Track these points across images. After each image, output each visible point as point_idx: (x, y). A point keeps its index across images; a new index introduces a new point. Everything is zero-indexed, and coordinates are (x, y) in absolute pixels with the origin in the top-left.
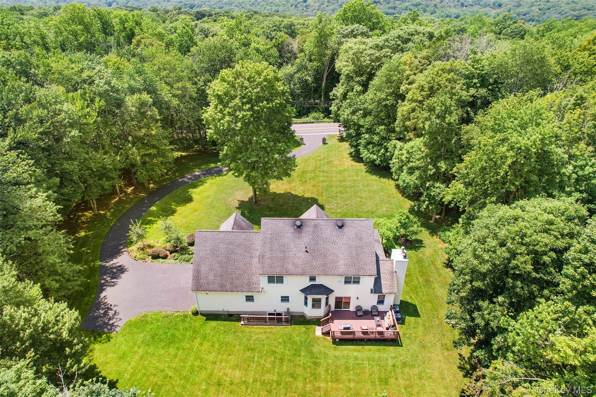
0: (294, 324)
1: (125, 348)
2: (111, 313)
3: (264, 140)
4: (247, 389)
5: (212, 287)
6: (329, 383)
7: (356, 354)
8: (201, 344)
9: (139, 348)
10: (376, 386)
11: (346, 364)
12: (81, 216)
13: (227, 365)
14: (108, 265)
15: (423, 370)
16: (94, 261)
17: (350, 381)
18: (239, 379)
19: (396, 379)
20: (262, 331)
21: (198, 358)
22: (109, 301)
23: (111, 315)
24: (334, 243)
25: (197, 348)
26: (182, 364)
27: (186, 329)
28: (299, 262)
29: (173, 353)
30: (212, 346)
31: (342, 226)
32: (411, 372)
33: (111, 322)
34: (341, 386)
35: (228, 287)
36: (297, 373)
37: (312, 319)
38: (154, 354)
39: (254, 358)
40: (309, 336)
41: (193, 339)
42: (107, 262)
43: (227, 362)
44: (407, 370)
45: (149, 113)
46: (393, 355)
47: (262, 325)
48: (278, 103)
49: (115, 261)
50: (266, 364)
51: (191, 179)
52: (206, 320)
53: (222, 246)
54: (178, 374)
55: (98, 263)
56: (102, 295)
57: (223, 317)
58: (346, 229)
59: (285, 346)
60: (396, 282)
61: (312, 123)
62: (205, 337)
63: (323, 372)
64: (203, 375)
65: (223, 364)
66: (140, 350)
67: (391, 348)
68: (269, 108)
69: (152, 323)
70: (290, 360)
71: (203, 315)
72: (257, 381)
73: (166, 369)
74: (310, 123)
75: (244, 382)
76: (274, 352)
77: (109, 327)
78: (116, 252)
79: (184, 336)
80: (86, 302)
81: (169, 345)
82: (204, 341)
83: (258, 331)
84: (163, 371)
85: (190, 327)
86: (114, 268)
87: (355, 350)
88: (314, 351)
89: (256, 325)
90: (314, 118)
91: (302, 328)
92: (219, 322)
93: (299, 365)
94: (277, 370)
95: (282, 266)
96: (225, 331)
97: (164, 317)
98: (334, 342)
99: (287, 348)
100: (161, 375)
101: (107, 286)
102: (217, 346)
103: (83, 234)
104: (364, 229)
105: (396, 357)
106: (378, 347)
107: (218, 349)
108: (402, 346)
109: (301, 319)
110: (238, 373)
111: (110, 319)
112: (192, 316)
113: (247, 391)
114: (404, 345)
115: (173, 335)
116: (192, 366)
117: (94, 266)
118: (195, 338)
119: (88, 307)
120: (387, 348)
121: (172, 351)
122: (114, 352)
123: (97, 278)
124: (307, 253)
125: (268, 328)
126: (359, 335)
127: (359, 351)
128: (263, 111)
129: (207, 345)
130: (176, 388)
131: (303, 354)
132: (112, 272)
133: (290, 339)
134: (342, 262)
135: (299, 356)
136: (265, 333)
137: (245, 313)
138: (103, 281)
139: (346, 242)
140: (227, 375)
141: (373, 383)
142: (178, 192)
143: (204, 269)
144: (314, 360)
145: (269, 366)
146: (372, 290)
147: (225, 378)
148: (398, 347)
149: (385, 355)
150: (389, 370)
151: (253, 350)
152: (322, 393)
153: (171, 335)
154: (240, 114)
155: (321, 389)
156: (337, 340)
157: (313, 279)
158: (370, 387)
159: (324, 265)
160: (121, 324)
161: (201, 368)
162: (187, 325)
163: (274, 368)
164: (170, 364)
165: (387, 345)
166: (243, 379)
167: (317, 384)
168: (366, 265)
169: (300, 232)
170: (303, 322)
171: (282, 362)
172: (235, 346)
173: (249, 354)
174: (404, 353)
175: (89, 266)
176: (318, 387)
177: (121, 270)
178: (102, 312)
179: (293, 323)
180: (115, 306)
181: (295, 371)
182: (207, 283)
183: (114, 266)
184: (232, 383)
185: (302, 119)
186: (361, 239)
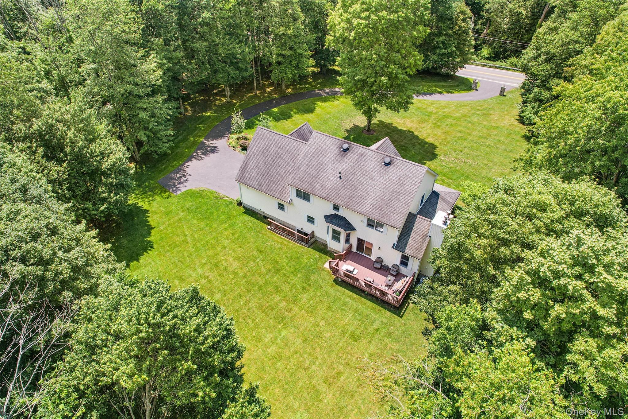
0: (312, 248)
1: (173, 208)
2: (183, 179)
3: (374, 56)
4: (233, 279)
5: (251, 182)
6: (303, 311)
7: (348, 300)
8: (226, 229)
9: (183, 212)
10: (344, 337)
11: (331, 304)
12: (217, 100)
13: (233, 254)
14: (207, 143)
15: (405, 350)
16: (200, 136)
17: (323, 318)
18: (233, 269)
19: (369, 342)
20: (280, 240)
21: (217, 239)
22: (189, 170)
23: (182, 180)
24: (372, 178)
25: (222, 231)
26: (202, 237)
27: (224, 213)
28: (328, 185)
29: (202, 226)
30: (233, 234)
31: (389, 164)
32: (390, 345)
33: (178, 186)
34: (312, 319)
35: (264, 187)
36: (282, 288)
37: (332, 252)
38: (189, 221)
39: (257, 259)
40: (317, 263)
41: (223, 222)
42: (208, 141)
43: (234, 251)
44: (387, 340)
45: (290, 11)
46: (385, 320)
47: (284, 236)
48: (402, 17)
49: (215, 141)
50: (263, 268)
51: (327, 93)
52: (244, 213)
53: (273, 149)
54: (194, 243)
55: (202, 139)
56: (187, 164)
57: (259, 216)
58: (391, 168)
59: (289, 262)
60: (424, 248)
61: (507, 69)
62: (232, 226)
63: (305, 299)
64: (211, 253)
65: (230, 252)
66: (182, 214)
67: (388, 314)
68: (390, 19)
69: (203, 198)
70: (284, 275)
71: (244, 207)
72: (245, 277)
73: (189, 235)
74: (504, 69)
75: (235, 273)
76: (277, 262)
77: (174, 189)
78: (220, 135)
79: (219, 217)
80: (173, 164)
81: (203, 219)
82: (230, 227)
83: (277, 239)
84: (186, 236)
85: (228, 213)
86: (209, 147)
87: (349, 297)
88: (312, 278)
89: (279, 234)
90: (512, 64)
91: (317, 254)
92: (252, 218)
93: (289, 283)
94: (267, 277)
95: (311, 184)
96: (251, 227)
97: (215, 197)
98: (336, 281)
99: (290, 264)
100: (182, 238)
101: (195, 158)
102: (236, 236)
103: (208, 114)
104: (411, 175)
105: (386, 324)
106: (375, 306)
107: (235, 239)
108: (401, 317)
109: (322, 247)
110: (235, 264)
111: (180, 183)
112: (236, 205)
113: (232, 280)
114: (404, 317)
115: (212, 214)
116: (207, 242)
117: (198, 140)
118: (225, 222)
119: (172, 169)
120: (383, 311)
121: (202, 224)
122: (165, 208)
123: (193, 150)
124: (339, 180)
125: (287, 241)
126: (361, 284)
127: (354, 299)
128: (380, 21)
129: (230, 231)
130: (185, 252)
131: (299, 275)
132: (206, 149)
133: (298, 258)
134: (370, 201)
135: (295, 276)
136: (282, 243)
137: (278, 221)
138: (195, 154)
139: (384, 182)
140: (226, 261)
141: (343, 333)
142: (306, 102)
143: (251, 164)
144: (305, 285)
145: (264, 270)
146: (394, 244)
147: (224, 262)
148: (396, 316)
149: (377, 316)
150: (369, 330)
151: (261, 251)
152: (290, 315)
153: (210, 212)
154: (355, 22)
155: (292, 312)
156: (340, 280)
157: (336, 208)
158: (337, 334)
159: (351, 197)
160: (183, 189)
161: (213, 247)
162: (227, 210)
163: (267, 274)
164: (194, 234)
165: (385, 308)
166: (236, 271)
167: (291, 306)
168: (393, 213)
169: (343, 156)
170: (322, 250)
171: (277, 273)
172: (249, 243)
173: (255, 253)
174: (399, 324)
175: (194, 140)
176: (291, 309)
177: (214, 150)
178: (178, 176)
179: (312, 246)
180: (190, 175)
181: (282, 285)
182: (249, 178)
183: (211, 145)
184: (226, 269)
185: (496, 63)
186: (402, 185)
